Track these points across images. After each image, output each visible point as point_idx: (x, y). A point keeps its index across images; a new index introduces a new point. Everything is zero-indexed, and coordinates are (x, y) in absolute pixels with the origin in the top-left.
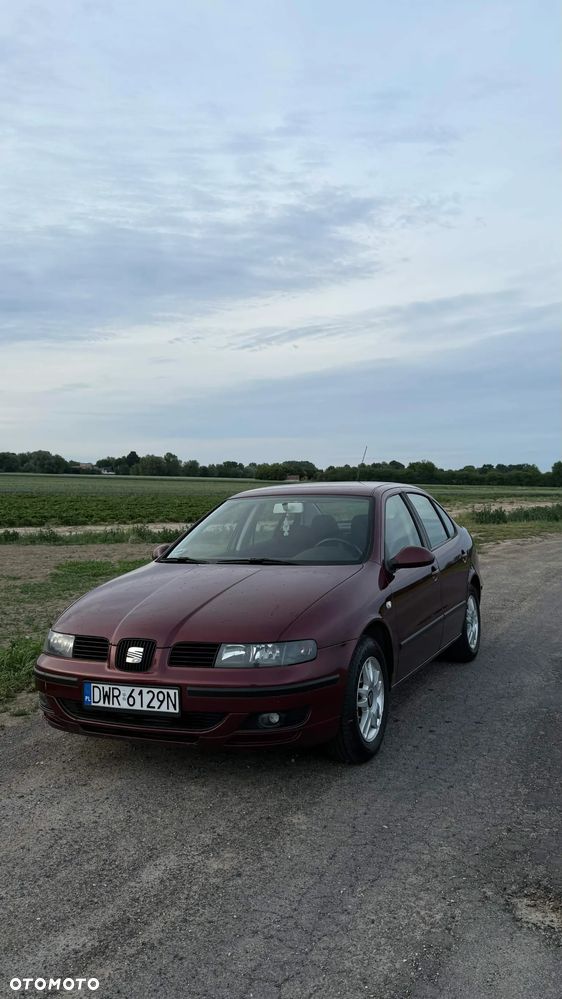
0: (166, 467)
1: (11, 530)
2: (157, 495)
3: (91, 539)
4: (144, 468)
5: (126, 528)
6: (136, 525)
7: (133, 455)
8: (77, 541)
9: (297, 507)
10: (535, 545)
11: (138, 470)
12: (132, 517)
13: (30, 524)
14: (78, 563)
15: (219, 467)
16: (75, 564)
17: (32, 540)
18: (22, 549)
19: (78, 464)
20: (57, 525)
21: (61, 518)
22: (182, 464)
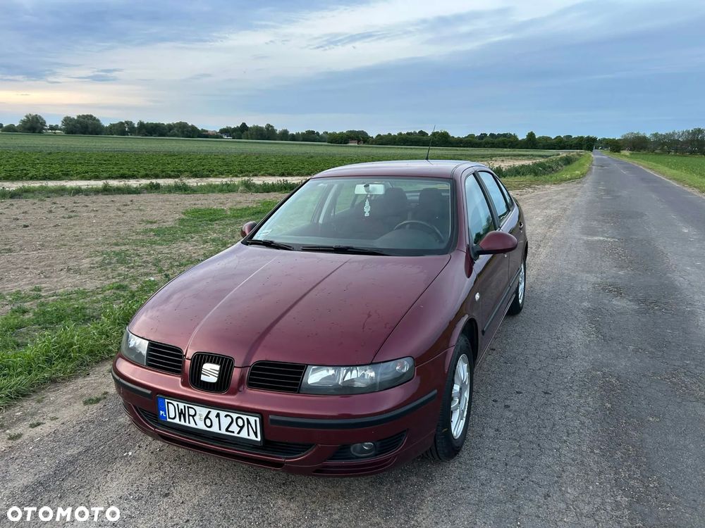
0: (266, 134)
1: (154, 181)
2: (260, 154)
3: (212, 189)
4: (251, 134)
5: (237, 180)
6: (244, 178)
7: (244, 125)
8: (201, 191)
9: (379, 189)
10: (529, 195)
11: (248, 135)
12: (242, 172)
13: (170, 177)
14: (200, 210)
15: (303, 134)
16: (197, 211)
17: (170, 190)
18: (161, 197)
19: (207, 131)
20: (189, 177)
21: (191, 172)
22: (278, 132)
